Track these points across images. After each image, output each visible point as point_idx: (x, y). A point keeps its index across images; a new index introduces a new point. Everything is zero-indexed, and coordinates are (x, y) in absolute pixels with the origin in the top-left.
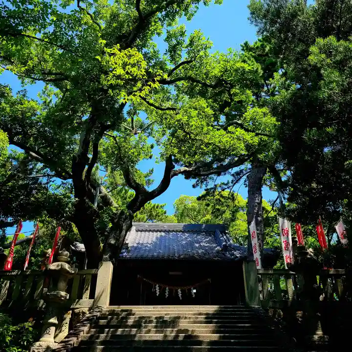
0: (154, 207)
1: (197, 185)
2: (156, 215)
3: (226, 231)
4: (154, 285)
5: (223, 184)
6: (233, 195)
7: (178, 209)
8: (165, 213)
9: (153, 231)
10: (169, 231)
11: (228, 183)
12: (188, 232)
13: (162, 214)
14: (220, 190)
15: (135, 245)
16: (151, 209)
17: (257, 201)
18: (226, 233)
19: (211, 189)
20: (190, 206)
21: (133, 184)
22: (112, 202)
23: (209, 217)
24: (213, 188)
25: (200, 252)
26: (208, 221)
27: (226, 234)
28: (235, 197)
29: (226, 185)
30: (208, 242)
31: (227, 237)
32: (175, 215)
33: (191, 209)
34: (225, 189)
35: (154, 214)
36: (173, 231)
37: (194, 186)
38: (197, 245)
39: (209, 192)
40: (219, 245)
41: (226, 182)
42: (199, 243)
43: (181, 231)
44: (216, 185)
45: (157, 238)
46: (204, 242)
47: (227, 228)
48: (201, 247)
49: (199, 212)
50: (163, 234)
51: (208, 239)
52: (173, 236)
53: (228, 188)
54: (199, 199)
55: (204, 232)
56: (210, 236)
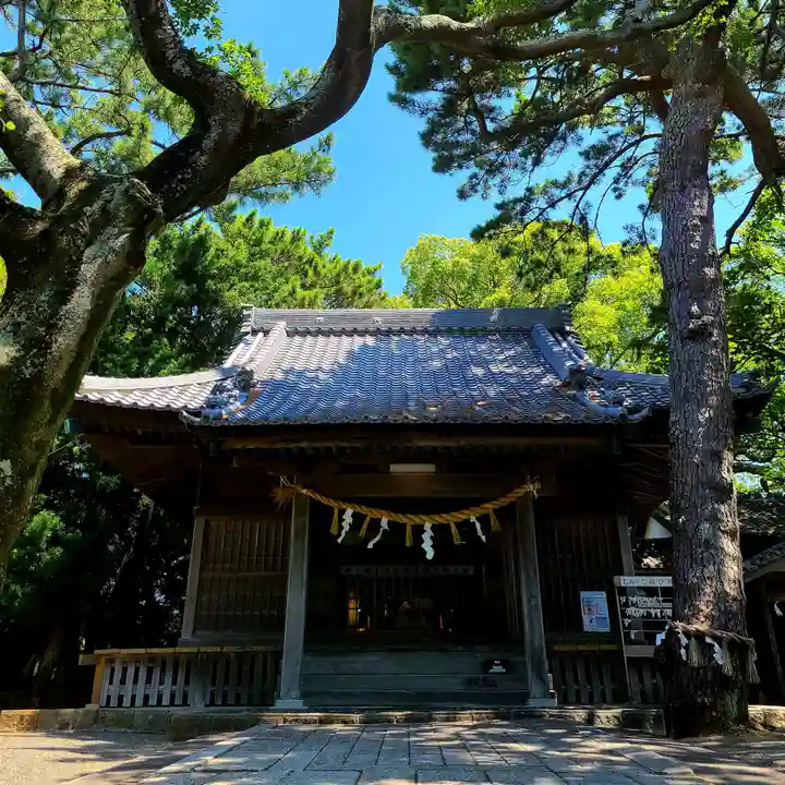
0: (345, 268)
1: (473, 188)
2: (354, 293)
3: (568, 328)
4: (336, 511)
5: (555, 184)
6: (583, 219)
7: (414, 275)
8: (378, 286)
9: (339, 334)
10: (389, 332)
11: (569, 181)
12: (449, 332)
13: (370, 291)
14: (542, 203)
15: (279, 376)
16: (338, 275)
17: (697, 212)
18: (569, 333)
19: (517, 201)
20: (448, 264)
21: (178, 65)
22: (38, 136)
23: (503, 293)
24: (520, 200)
25: (492, 393)
26: (501, 302)
27: (565, 334)
28: (591, 225)
29: (564, 186)
30: (514, 360)
31: (569, 343)
32: (406, 293)
33: (452, 275)
34: (560, 200)
35: (348, 288)
36: (402, 331)
37: (462, 195)
38: (479, 371)
39: (508, 213)
40: (551, 370)
41: (562, 179)
42: (484, 363)
43: (424, 332)
44: (529, 190)
45: (351, 353)
46: (502, 362)
47: (569, 319)
48: (492, 378)
49: (474, 281)
50: (370, 340)
51: (512, 352)
52: (401, 345)
53: (569, 196)
54: (478, 234)
55: (497, 331)
56: (518, 343)
